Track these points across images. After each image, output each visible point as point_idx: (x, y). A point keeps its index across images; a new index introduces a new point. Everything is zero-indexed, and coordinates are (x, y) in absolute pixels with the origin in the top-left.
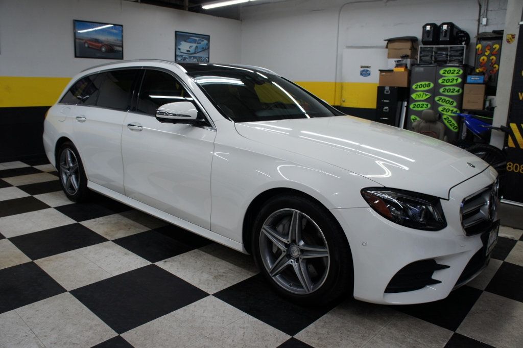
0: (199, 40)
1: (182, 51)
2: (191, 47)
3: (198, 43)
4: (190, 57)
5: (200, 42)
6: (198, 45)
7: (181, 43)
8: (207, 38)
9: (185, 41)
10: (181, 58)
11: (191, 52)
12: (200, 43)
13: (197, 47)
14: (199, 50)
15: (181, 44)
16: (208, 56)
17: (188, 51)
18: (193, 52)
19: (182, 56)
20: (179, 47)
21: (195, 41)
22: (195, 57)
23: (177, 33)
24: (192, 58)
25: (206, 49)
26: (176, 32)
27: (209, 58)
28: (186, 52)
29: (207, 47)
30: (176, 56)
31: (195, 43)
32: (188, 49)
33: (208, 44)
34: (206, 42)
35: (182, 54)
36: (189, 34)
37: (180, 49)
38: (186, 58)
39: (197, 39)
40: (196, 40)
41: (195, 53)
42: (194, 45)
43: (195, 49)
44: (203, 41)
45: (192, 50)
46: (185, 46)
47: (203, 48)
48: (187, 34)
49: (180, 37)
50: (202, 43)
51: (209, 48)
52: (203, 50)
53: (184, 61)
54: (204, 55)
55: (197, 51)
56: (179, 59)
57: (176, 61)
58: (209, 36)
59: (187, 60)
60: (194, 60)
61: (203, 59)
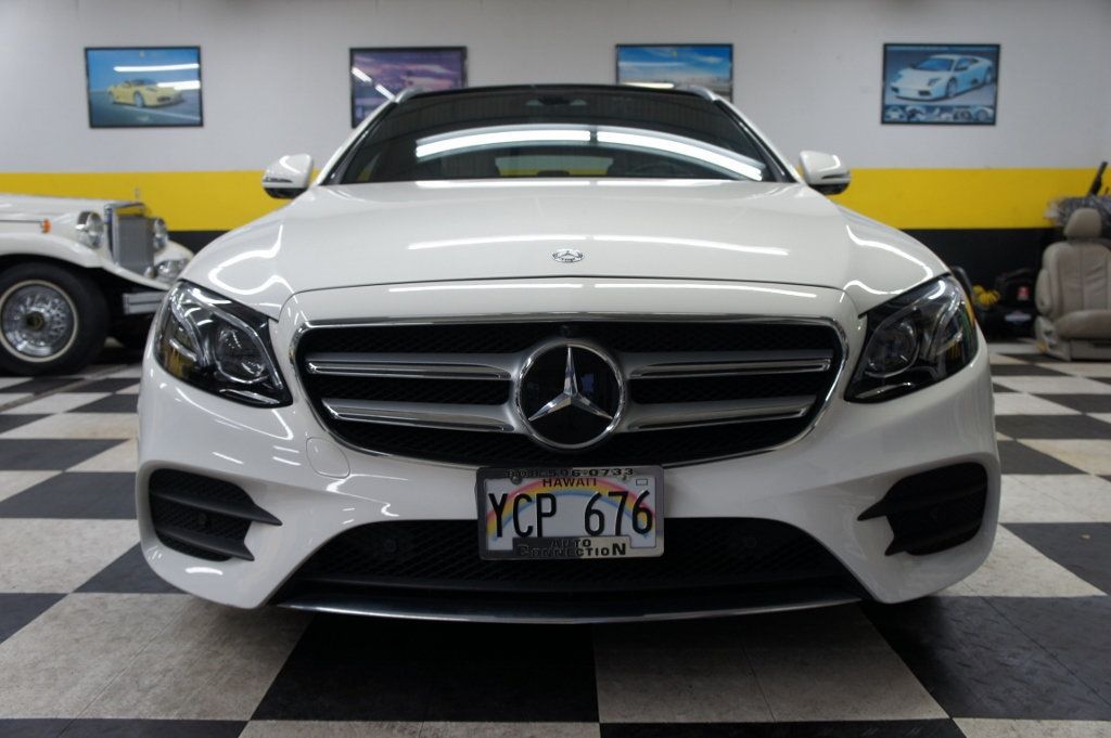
0: (960, 62)
1: (902, 94)
2: (931, 82)
3: (957, 70)
4: (930, 109)
5: (964, 65)
6: (957, 75)
7: (902, 72)
8: (993, 52)
9: (914, 67)
10: (900, 112)
11: (934, 95)
12: (965, 69)
13: (953, 80)
14: (962, 87)
15: (900, 76)
16: (991, 102)
17: (923, 93)
18: (942, 93)
19: (903, 108)
20: (894, 85)
21: (947, 65)
22: (944, 109)
23: (889, 48)
24: (937, 111)
25: (984, 84)
26: (886, 46)
27: (994, 107)
28: (917, 96)
29: (989, 77)
30: (885, 108)
31: (949, 69)
32: (925, 87)
33: (994, 70)
34: (985, 63)
35: (903, 102)
36: (928, 49)
37: (896, 90)
38: (918, 112)
39: (956, 58)
40: (952, 61)
41: (946, 97)
42: (944, 76)
43: (948, 87)
44: (976, 61)
45: (937, 90)
46: (912, 82)
47: (975, 81)
48: (922, 49)
49: (896, 58)
50: (972, 67)
51: (995, 80)
52: (976, 85)
53: (910, 119)
54: (976, 101)
55: (953, 90)
56: (894, 115)
57: (885, 121)
58: (997, 47)
59: (921, 117)
60: (944, 117)
61: (973, 112)
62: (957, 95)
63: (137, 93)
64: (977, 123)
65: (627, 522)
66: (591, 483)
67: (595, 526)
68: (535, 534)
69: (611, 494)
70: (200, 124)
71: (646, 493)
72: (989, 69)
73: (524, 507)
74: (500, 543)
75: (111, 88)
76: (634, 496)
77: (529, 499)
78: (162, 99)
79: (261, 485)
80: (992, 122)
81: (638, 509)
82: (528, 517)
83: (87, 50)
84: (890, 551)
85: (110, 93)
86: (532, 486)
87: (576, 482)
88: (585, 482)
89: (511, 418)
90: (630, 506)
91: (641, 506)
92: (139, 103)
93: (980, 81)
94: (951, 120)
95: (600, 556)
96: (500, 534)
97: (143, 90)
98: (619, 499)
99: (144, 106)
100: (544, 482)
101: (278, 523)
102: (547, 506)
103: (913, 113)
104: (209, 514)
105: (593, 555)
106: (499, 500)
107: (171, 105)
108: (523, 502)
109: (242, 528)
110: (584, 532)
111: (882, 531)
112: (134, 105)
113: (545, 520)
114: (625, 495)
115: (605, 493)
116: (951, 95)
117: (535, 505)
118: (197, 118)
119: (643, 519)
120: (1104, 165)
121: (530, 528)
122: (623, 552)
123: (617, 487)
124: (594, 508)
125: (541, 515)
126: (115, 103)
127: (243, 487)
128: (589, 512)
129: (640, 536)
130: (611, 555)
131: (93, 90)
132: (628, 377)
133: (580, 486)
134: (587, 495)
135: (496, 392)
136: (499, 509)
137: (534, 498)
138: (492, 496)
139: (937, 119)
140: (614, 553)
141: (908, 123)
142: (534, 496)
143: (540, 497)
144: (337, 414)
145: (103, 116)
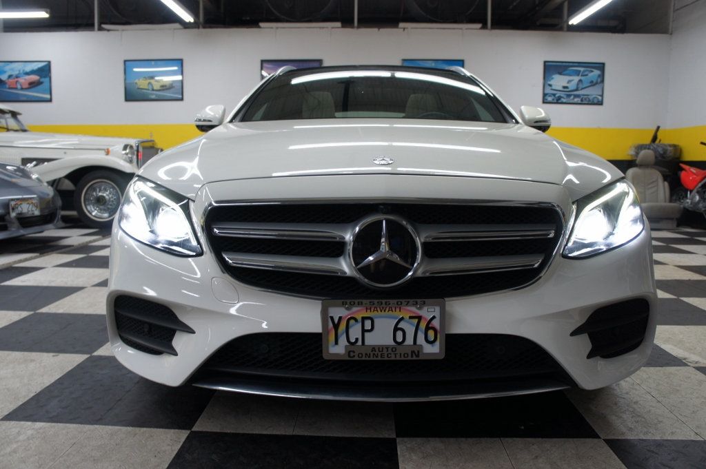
0: (584, 71)
1: (554, 87)
2: (569, 82)
3: (582, 76)
4: (569, 96)
5: (586, 73)
6: (583, 78)
7: (554, 76)
8: (601, 67)
9: (560, 74)
10: (553, 97)
11: (571, 88)
12: (587, 75)
13: (580, 81)
14: (585, 85)
15: (553, 78)
16: (600, 93)
17: (564, 87)
18: (575, 88)
19: (554, 95)
20: (549, 83)
21: (577, 73)
22: (576, 96)
23: (547, 63)
24: (572, 97)
25: (597, 83)
26: (545, 62)
27: (602, 96)
28: (561, 89)
29: (599, 80)
30: (545, 95)
31: (578, 75)
32: (566, 85)
33: (602, 76)
34: (597, 72)
35: (555, 92)
36: (567, 64)
37: (550, 85)
38: (562, 97)
39: (582, 69)
40: (580, 71)
41: (577, 90)
42: (576, 79)
43: (578, 84)
44: (592, 71)
45: (572, 86)
46: (559, 82)
47: (592, 82)
48: (564, 64)
49: (550, 69)
50: (591, 75)
51: (603, 81)
52: (593, 84)
53: (558, 101)
54: (593, 92)
55: (581, 86)
56: (550, 99)
57: (545, 102)
58: (604, 64)
59: (564, 100)
60: (576, 100)
61: (591, 98)
62: (582, 89)
63: (149, 83)
64: (593, 104)
65: (421, 337)
66: (398, 310)
67: (400, 339)
68: (360, 343)
69: (411, 317)
70: (182, 99)
71: (434, 317)
72: (599, 76)
73: (353, 325)
74: (337, 349)
75: (137, 81)
76: (426, 319)
77: (356, 320)
78: (162, 86)
79: (183, 307)
80: (600, 103)
81: (428, 328)
82: (356, 332)
83: (125, 61)
84: (589, 356)
85: (136, 83)
86: (359, 312)
87: (387, 309)
88: (394, 310)
89: (345, 266)
90: (423, 325)
91: (430, 326)
92: (150, 88)
93: (595, 81)
94: (580, 102)
95: (403, 358)
96: (336, 343)
97: (152, 81)
98: (416, 321)
99: (153, 90)
100: (367, 309)
101: (193, 332)
102: (368, 325)
103: (560, 98)
104: (150, 325)
105: (398, 358)
106: (336, 321)
107: (167, 89)
108: (352, 322)
109: (171, 334)
110: (393, 343)
111: (584, 342)
112: (148, 90)
113: (367, 334)
114: (420, 318)
115: (407, 317)
116: (580, 89)
117: (361, 324)
118: (181, 96)
119: (431, 334)
120: (658, 128)
121: (357, 339)
122: (418, 356)
123: (414, 313)
124: (399, 326)
125: (364, 331)
126: (138, 88)
127: (171, 308)
128: (396, 329)
129: (429, 345)
130: (410, 358)
131: (127, 82)
132: (423, 241)
133: (391, 312)
134: (395, 318)
135: (336, 249)
136: (336, 327)
137: (359, 319)
138: (332, 318)
139: (571, 102)
140: (412, 356)
141: (557, 103)
142: (359, 317)
143: (364, 319)
144: (230, 262)
145: (132, 95)
